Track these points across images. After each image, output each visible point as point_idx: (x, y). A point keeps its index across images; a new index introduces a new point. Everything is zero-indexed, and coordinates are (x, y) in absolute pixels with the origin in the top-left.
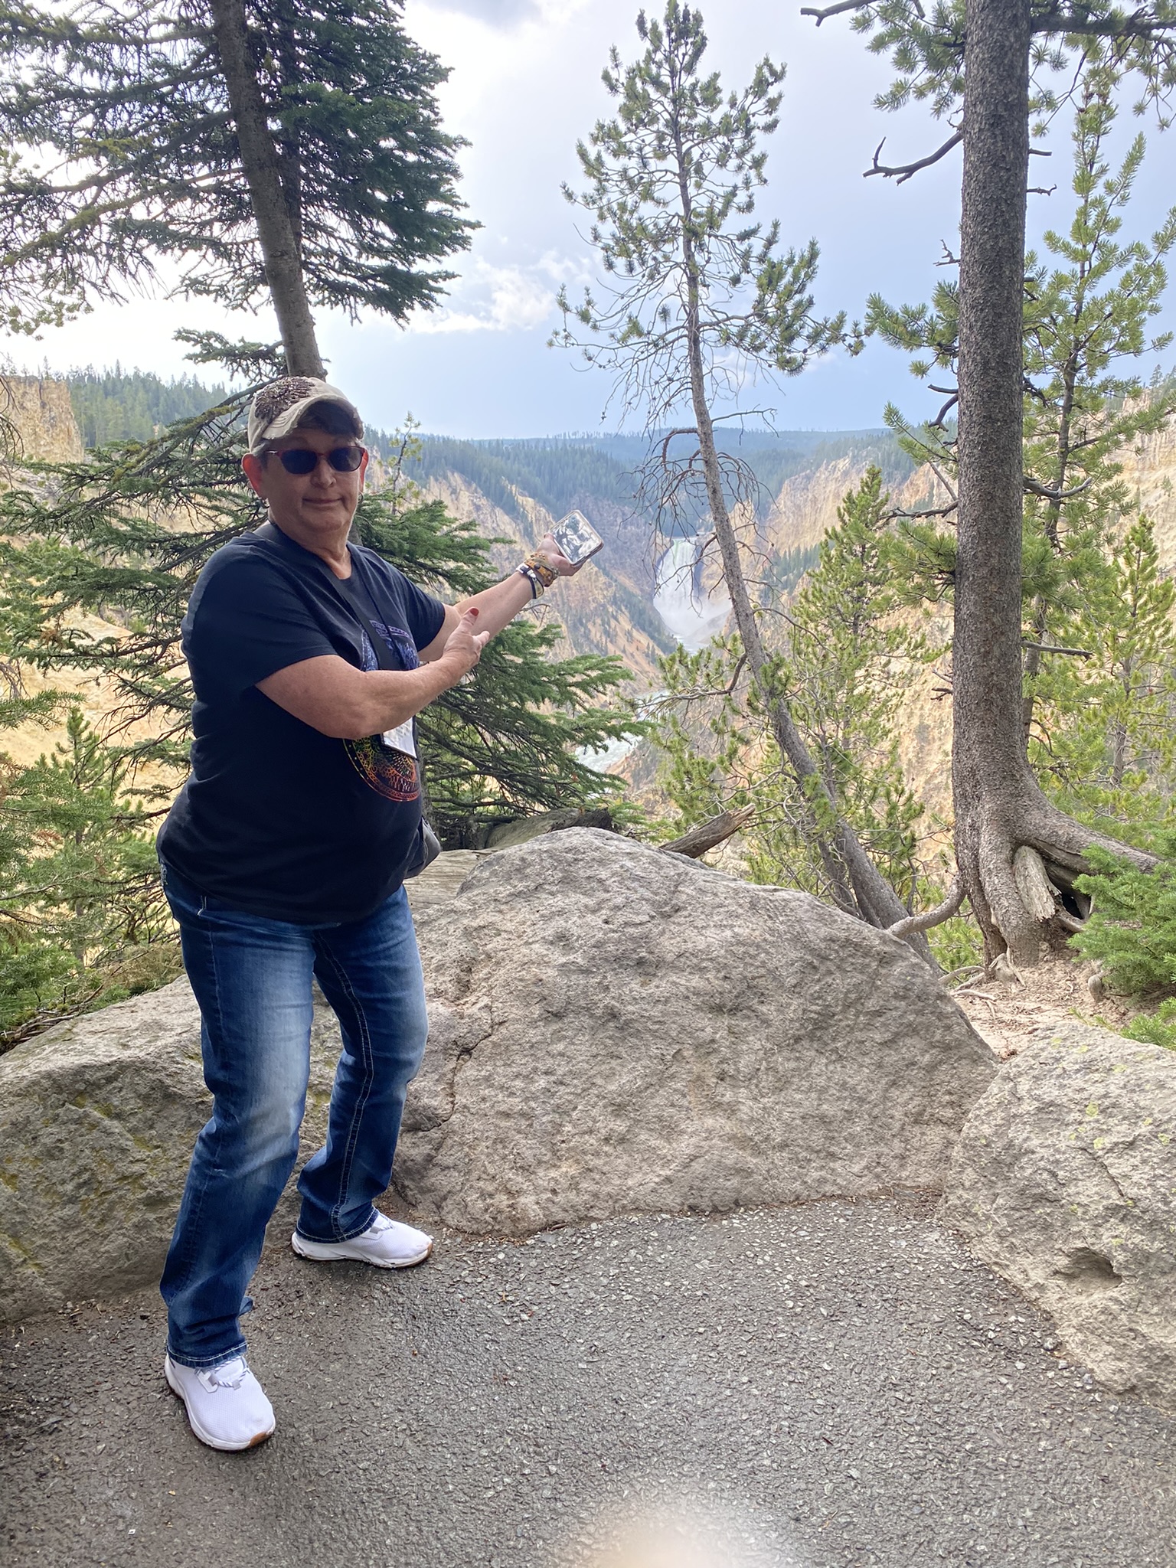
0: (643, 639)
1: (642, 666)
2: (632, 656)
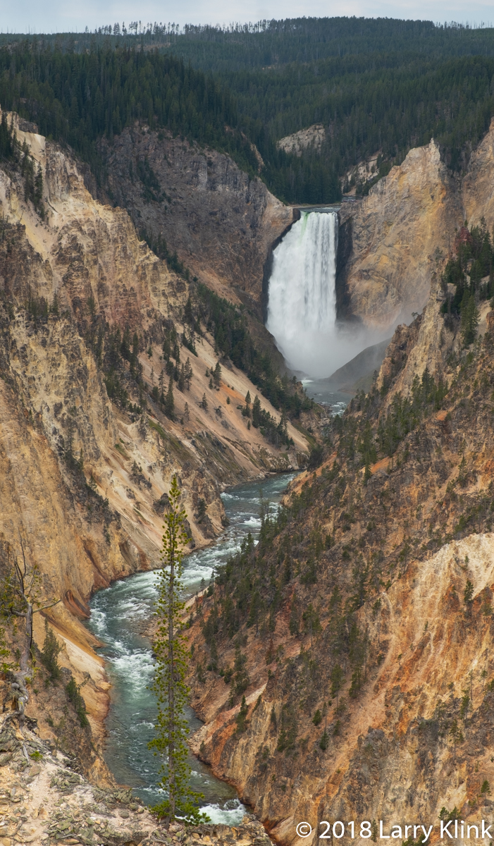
0: (238, 384)
1: (234, 431)
2: (218, 411)
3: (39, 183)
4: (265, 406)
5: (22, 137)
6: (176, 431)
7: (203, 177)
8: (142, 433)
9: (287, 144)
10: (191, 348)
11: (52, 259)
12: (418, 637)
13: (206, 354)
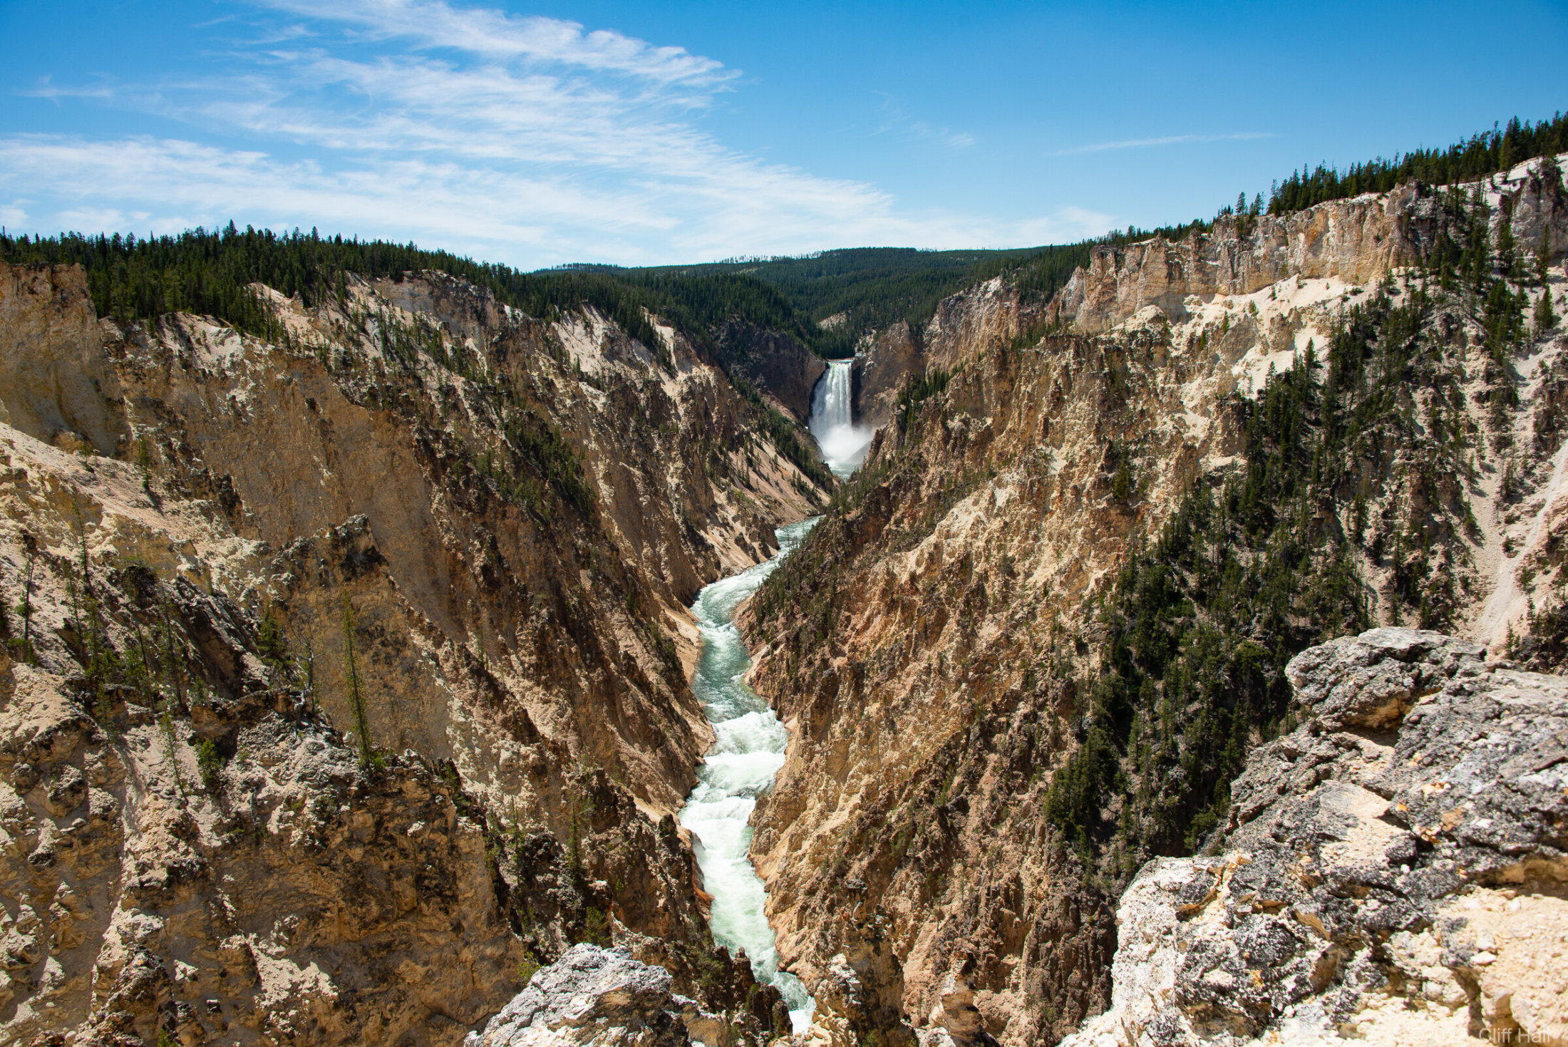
1: (787, 495)
2: (777, 484)
3: (670, 356)
4: (804, 479)
5: (659, 329)
6: (750, 495)
7: (772, 345)
8: (729, 499)
9: (824, 324)
10: (761, 448)
11: (678, 400)
12: (867, 613)
13: (770, 450)
